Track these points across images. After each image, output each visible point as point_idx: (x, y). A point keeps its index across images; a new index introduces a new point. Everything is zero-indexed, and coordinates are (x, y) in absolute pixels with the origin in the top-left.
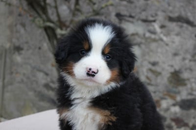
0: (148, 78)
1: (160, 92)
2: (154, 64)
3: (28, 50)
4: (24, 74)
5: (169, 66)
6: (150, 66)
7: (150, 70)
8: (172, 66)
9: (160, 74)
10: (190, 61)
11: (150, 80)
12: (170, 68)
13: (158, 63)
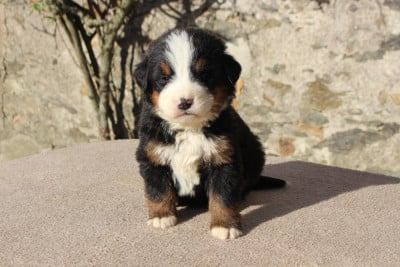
0: (265, 97)
1: (291, 123)
2: (276, 70)
4: (30, 115)
5: (304, 71)
6: (268, 75)
7: (270, 82)
8: (311, 71)
9: (289, 87)
10: (345, 56)
11: (273, 103)
12: (307, 74)
13: (283, 67)
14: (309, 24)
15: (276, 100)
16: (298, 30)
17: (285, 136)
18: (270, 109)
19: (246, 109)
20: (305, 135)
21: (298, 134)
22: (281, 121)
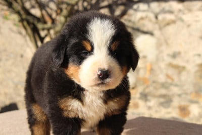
0: (168, 76)
1: (186, 94)
2: (174, 56)
3: (7, 60)
5: (195, 55)
6: (169, 60)
7: (171, 65)
8: (199, 55)
9: (184, 68)
11: (172, 80)
12: (196, 58)
13: (179, 53)
14: (197, 21)
15: (175, 77)
16: (189, 26)
17: (183, 103)
18: (171, 84)
19: (154, 85)
20: (196, 102)
21: (192, 102)
22: (179, 92)
